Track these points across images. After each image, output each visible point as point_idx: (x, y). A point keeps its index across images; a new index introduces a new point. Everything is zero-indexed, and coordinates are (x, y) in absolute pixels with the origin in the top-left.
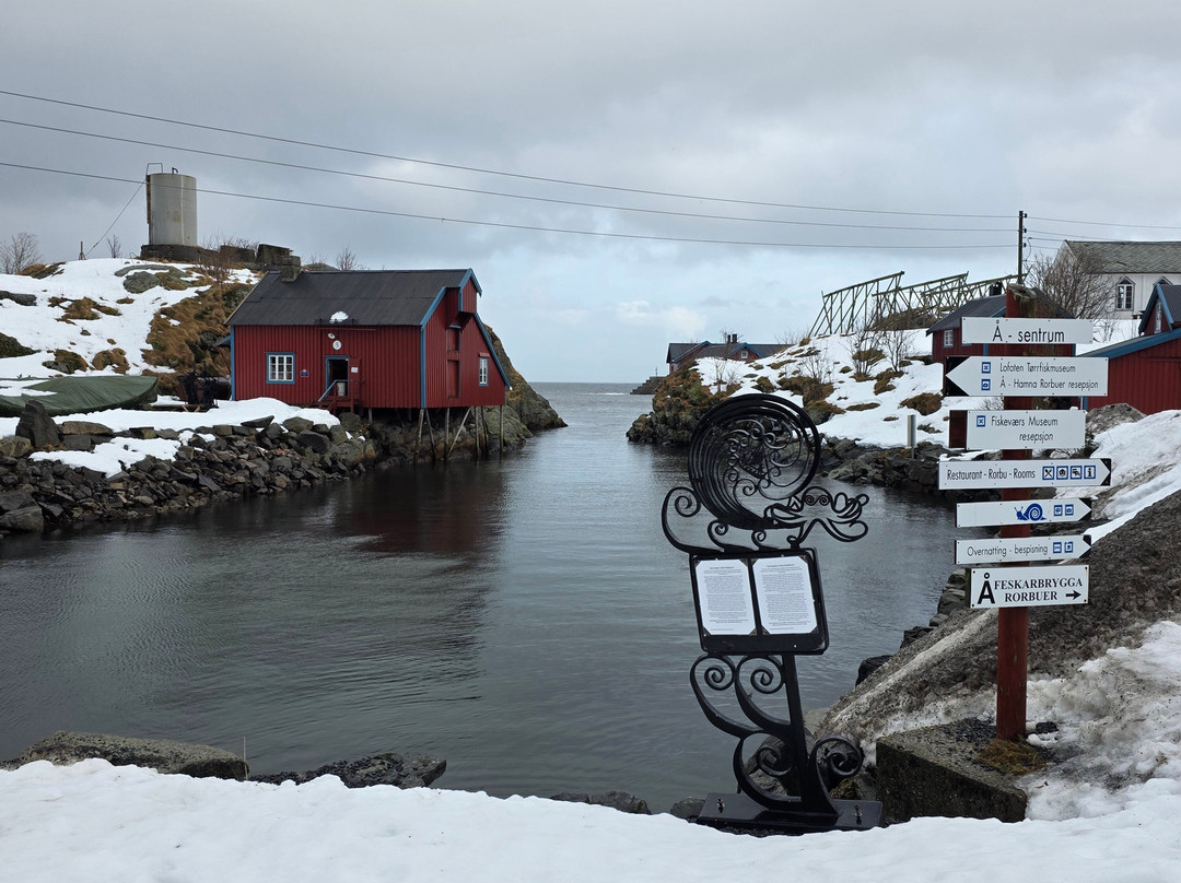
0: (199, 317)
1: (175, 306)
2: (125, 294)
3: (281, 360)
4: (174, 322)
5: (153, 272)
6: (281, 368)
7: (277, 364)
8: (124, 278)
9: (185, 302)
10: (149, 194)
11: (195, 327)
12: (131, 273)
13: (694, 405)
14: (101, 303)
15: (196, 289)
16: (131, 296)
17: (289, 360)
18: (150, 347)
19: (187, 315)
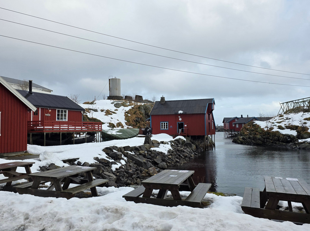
0: (134, 113)
1: (128, 111)
2: (115, 108)
3: (164, 124)
4: (129, 115)
5: (120, 103)
6: (164, 126)
7: (163, 125)
8: (114, 104)
9: (130, 110)
10: (110, 84)
11: (134, 116)
12: (115, 103)
13: (261, 133)
14: (111, 111)
15: (131, 106)
16: (117, 109)
17: (167, 124)
18: (126, 121)
19: (132, 113)
